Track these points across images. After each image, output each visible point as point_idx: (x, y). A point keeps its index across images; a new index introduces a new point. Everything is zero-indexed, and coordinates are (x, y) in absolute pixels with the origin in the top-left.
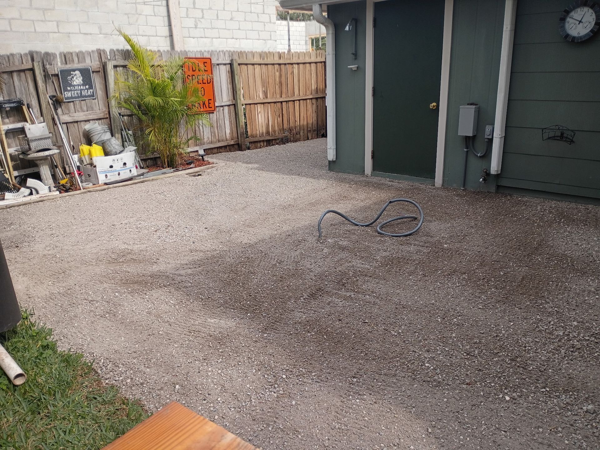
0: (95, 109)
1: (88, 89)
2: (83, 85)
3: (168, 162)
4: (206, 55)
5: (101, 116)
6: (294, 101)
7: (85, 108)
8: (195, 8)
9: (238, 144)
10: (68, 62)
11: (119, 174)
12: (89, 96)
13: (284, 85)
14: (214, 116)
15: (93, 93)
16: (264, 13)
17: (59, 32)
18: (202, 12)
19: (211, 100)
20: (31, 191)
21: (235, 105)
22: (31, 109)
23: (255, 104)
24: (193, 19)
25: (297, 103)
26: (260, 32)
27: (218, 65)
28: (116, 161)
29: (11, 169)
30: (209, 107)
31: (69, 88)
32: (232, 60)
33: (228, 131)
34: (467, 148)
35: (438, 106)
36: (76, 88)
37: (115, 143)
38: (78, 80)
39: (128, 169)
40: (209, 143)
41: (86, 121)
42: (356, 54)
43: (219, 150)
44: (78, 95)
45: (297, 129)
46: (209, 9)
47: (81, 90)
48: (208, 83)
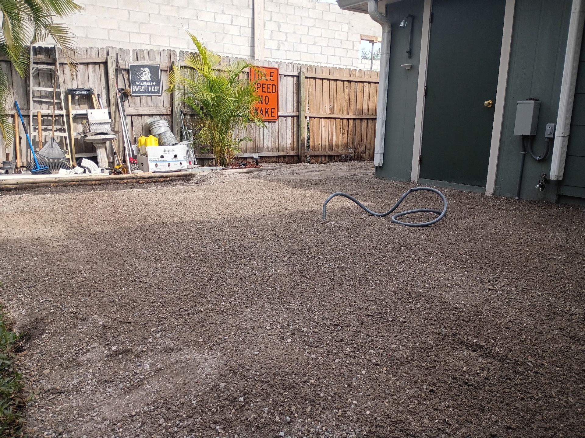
0: (159, 105)
1: (154, 86)
2: (150, 81)
3: (220, 161)
4: (274, 66)
5: (165, 112)
6: (361, 119)
7: (150, 104)
8: (279, 31)
9: (298, 156)
10: (139, 59)
11: (169, 165)
12: (155, 92)
13: (353, 103)
14: (275, 125)
15: (159, 90)
16: (348, 40)
17: (150, 44)
18: (286, 35)
19: (274, 109)
20: (85, 170)
21: (298, 117)
22: (100, 99)
23: (320, 118)
24: (276, 41)
25: (365, 122)
26: (341, 58)
27: (285, 76)
28: (167, 152)
29: (74, 151)
30: (272, 116)
31: (137, 83)
32: (300, 73)
33: (289, 142)
34: (524, 151)
35: (493, 105)
36: (144, 83)
37: (170, 136)
38: (146, 76)
39: (178, 161)
40: (268, 151)
41: (149, 115)
42: (411, 53)
43: (278, 159)
44: (145, 90)
45: (362, 148)
46: (293, 33)
47: (148, 86)
48: (273, 92)
